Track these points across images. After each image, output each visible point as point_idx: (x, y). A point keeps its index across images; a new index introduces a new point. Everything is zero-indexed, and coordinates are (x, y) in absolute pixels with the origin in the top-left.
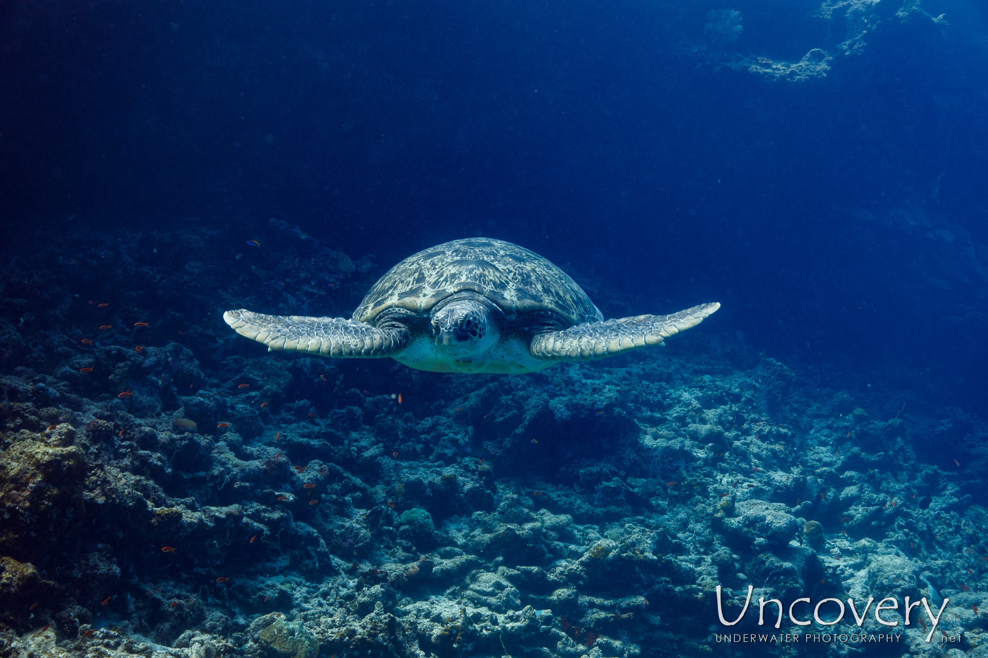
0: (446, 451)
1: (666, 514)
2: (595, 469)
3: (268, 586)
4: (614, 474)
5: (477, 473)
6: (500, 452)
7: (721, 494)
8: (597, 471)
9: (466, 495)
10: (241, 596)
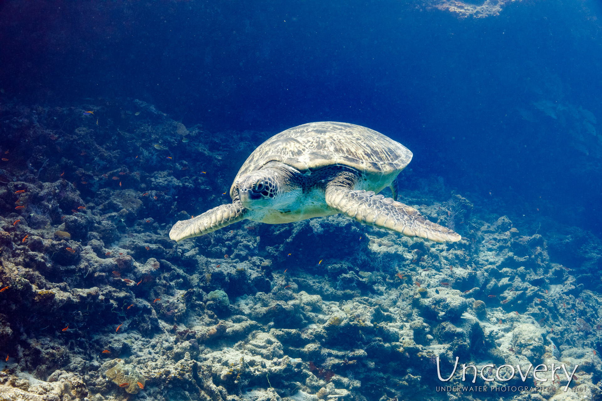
0: (241, 252)
1: (383, 295)
2: (338, 266)
3: (115, 340)
4: (350, 269)
5: (260, 267)
6: (277, 253)
7: (420, 282)
8: (339, 267)
9: (252, 281)
10: (98, 347)
